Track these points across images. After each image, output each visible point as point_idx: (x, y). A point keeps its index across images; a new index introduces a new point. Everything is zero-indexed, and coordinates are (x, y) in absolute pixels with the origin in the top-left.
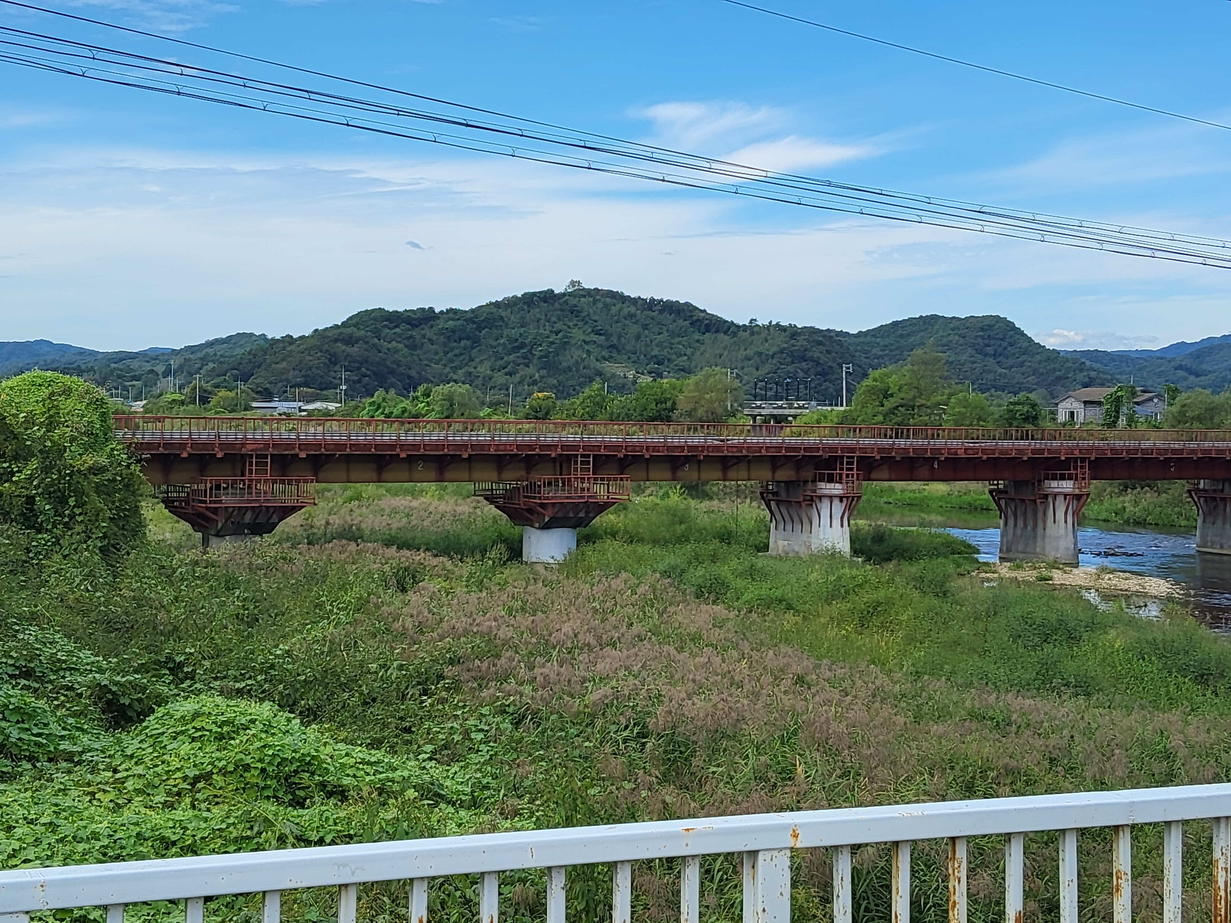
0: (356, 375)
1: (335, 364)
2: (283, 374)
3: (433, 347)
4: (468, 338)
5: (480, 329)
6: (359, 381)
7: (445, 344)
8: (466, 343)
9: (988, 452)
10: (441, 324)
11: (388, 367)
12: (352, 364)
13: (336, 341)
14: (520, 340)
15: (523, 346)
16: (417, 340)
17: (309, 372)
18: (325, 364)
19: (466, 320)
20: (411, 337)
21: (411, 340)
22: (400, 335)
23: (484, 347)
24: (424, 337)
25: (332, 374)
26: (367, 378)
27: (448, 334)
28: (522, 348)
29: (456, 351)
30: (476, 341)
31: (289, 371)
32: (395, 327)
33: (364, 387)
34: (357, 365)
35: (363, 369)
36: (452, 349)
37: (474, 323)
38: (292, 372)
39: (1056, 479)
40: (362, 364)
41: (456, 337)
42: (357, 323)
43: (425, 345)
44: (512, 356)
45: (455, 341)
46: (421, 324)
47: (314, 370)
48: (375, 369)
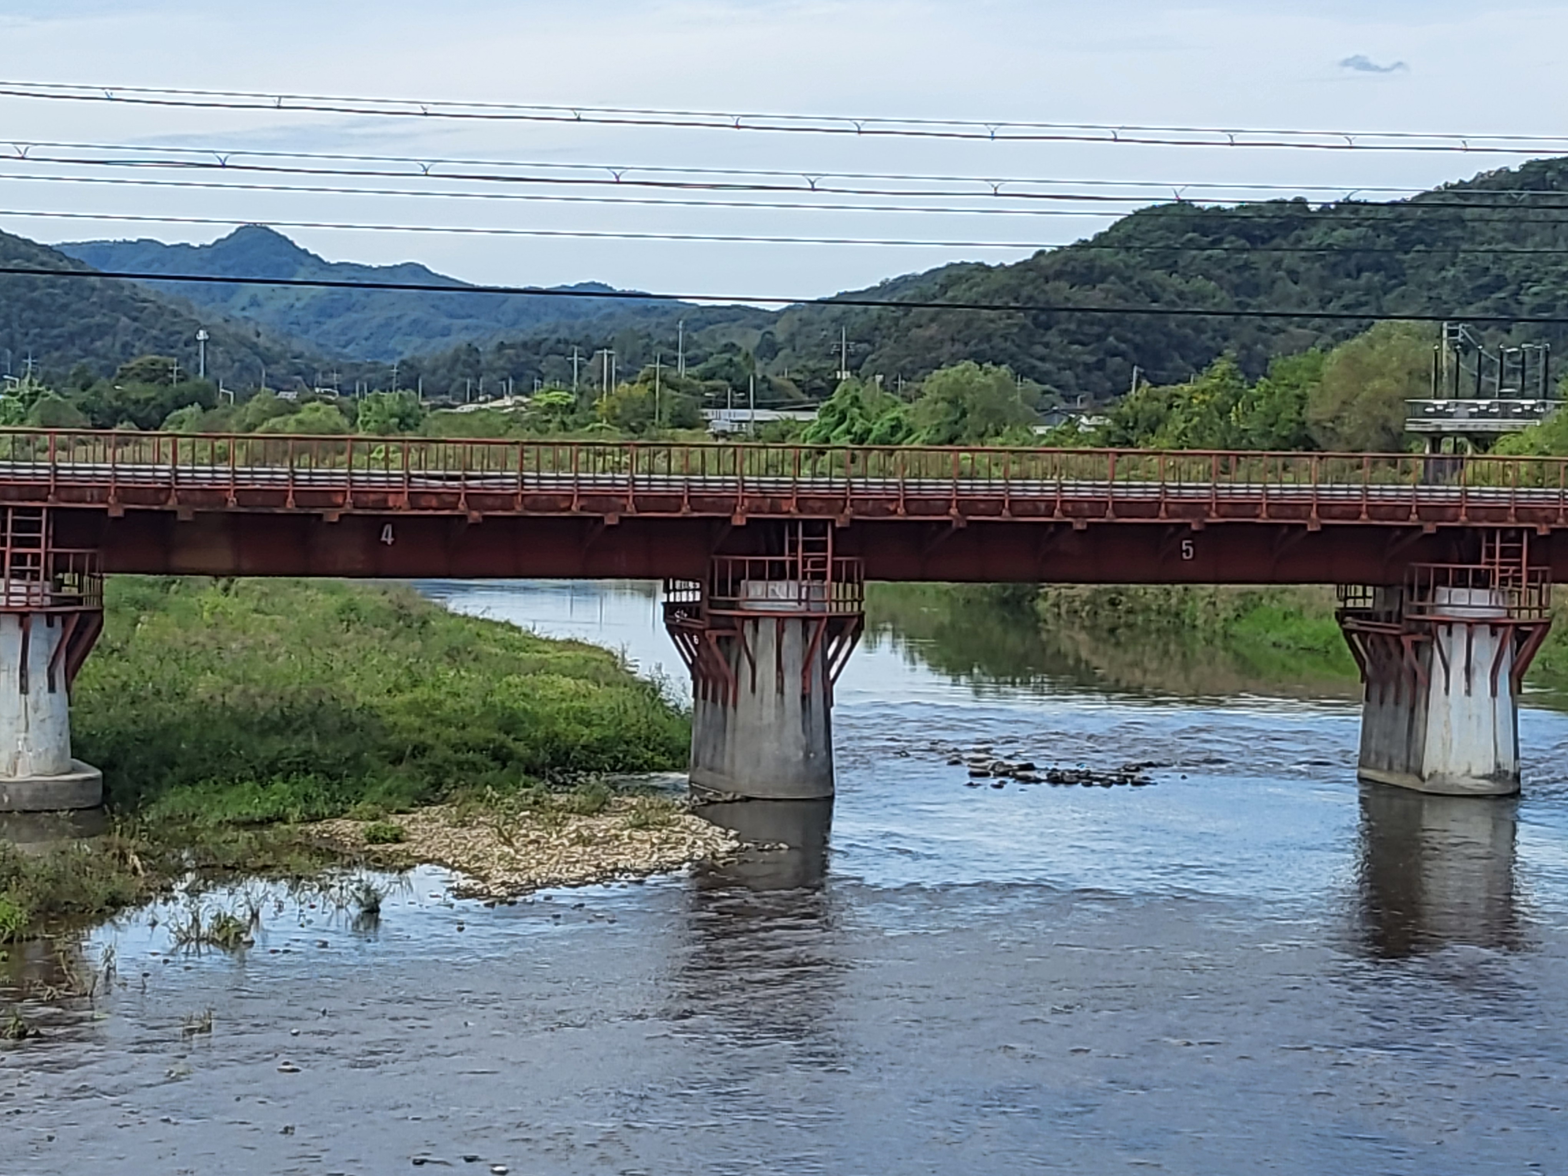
0: (1091, 353)
1: (1048, 328)
2: (929, 350)
3: (1297, 288)
4: (1377, 268)
5: (1405, 246)
6: (1100, 365)
7: (1323, 282)
8: (1369, 280)
9: (489, 501)
10: (1317, 236)
11: (1168, 334)
12: (1086, 328)
13: (1059, 275)
14: (1494, 271)
15: (1500, 283)
16: (1263, 272)
17: (985, 346)
18: (1023, 327)
19: (1373, 227)
20: (1246, 266)
21: (1247, 274)
22: (1220, 263)
23: (1412, 287)
24: (1277, 264)
25: (1039, 349)
26: (1118, 359)
27: (1332, 259)
28: (1499, 289)
29: (1348, 298)
30: (1398, 276)
31: (942, 342)
32: (1214, 244)
33: (1109, 379)
34: (1096, 329)
35: (1111, 339)
36: (1340, 294)
37: (1392, 232)
38: (948, 345)
39: (761, 578)
40: (1110, 327)
41: (1351, 265)
42: (1129, 237)
43: (1280, 284)
44: (1471, 308)
45: (1349, 275)
46: (1273, 237)
47: (997, 341)
48: (1138, 339)
